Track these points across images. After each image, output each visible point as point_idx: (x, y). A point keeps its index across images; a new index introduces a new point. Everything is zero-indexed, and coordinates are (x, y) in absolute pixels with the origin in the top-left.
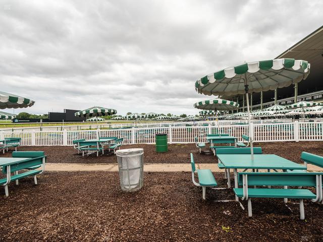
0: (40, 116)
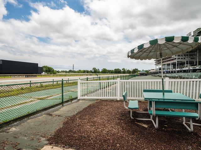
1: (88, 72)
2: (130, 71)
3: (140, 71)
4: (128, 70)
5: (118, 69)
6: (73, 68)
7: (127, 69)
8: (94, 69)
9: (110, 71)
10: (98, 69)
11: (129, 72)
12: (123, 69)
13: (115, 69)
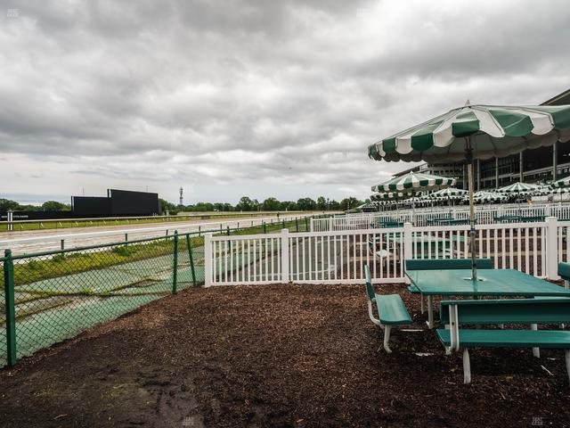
1: (227, 208)
2: (338, 204)
3: (360, 203)
4: (334, 202)
5: (308, 200)
6: (181, 198)
7: (331, 200)
8: (245, 199)
9: (287, 203)
10: (256, 201)
11: (334, 206)
12: (321, 199)
13: (301, 200)
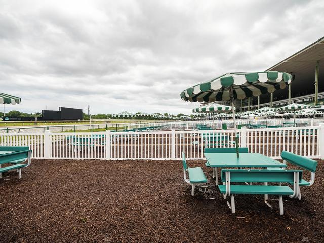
0: (32, 114)
